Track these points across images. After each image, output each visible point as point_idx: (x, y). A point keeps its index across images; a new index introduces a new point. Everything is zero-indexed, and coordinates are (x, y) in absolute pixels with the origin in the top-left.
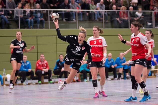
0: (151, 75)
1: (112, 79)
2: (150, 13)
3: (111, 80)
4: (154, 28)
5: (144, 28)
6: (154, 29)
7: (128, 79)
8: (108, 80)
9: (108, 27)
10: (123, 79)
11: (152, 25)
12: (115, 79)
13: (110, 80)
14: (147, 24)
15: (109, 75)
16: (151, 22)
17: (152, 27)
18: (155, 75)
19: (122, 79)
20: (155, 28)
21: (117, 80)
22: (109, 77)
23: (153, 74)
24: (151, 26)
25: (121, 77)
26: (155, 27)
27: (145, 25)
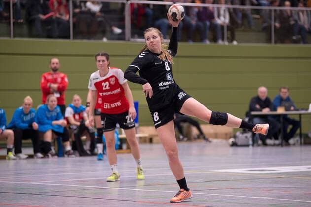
0: (120, 148)
1: (30, 157)
2: (120, 6)
3: (27, 158)
4: (129, 40)
5: (105, 40)
6: (129, 43)
7: (68, 156)
8: (20, 158)
9: (21, 36)
10: (56, 157)
11: (123, 34)
12: (36, 156)
13: (24, 159)
14: (112, 31)
15: (23, 145)
16: (122, 27)
17: (123, 39)
18: (128, 148)
19: (53, 155)
20: (132, 40)
21: (42, 158)
22: (24, 150)
23: (124, 147)
24: (121, 37)
25: (51, 152)
26: (132, 38)
27: (108, 33)
